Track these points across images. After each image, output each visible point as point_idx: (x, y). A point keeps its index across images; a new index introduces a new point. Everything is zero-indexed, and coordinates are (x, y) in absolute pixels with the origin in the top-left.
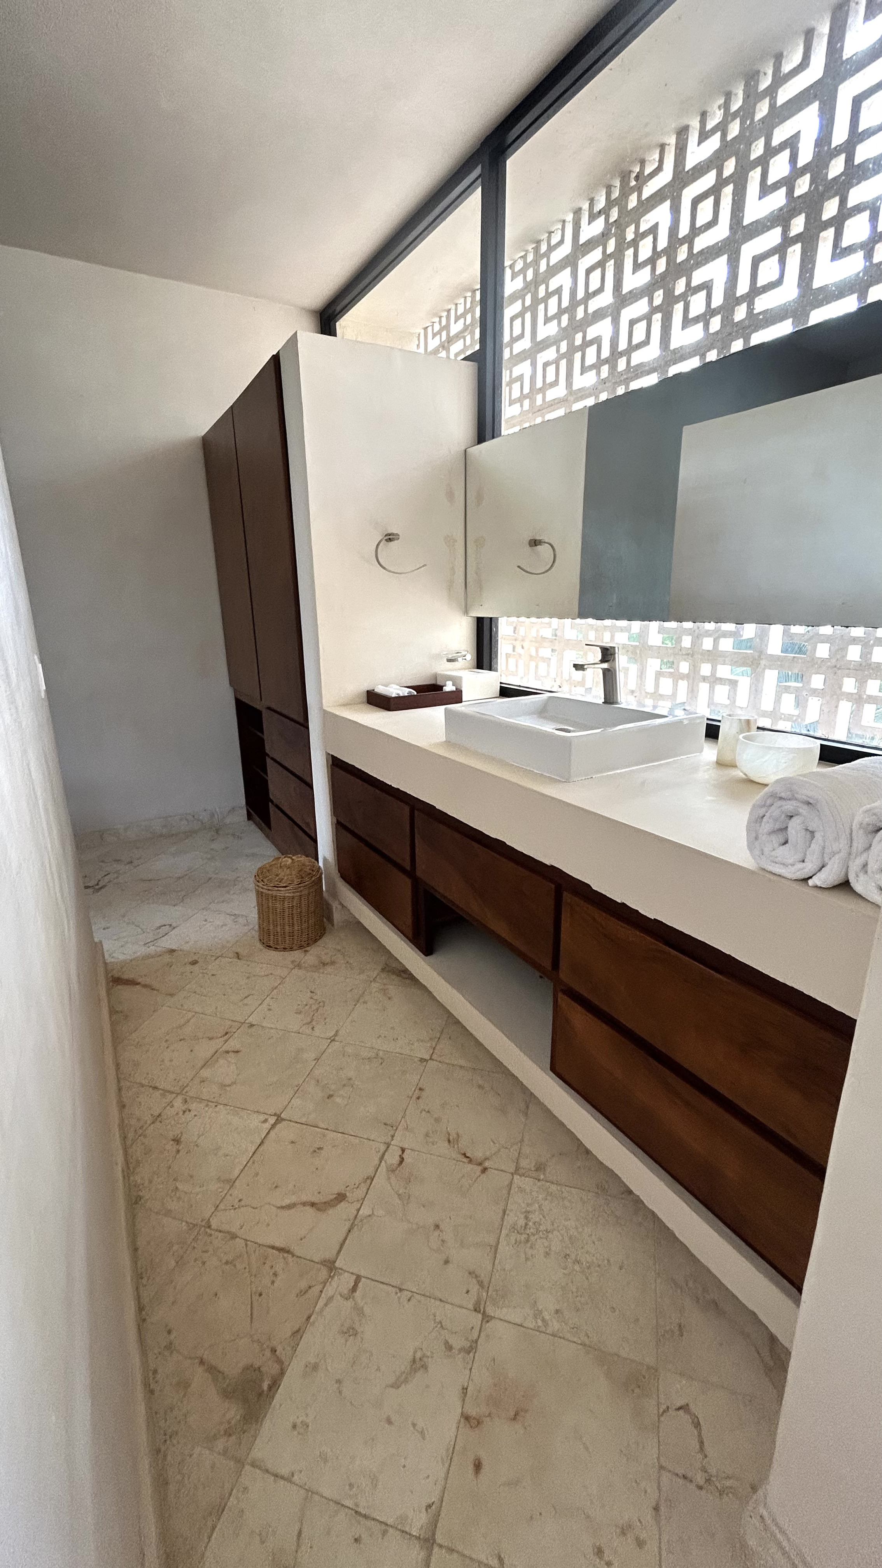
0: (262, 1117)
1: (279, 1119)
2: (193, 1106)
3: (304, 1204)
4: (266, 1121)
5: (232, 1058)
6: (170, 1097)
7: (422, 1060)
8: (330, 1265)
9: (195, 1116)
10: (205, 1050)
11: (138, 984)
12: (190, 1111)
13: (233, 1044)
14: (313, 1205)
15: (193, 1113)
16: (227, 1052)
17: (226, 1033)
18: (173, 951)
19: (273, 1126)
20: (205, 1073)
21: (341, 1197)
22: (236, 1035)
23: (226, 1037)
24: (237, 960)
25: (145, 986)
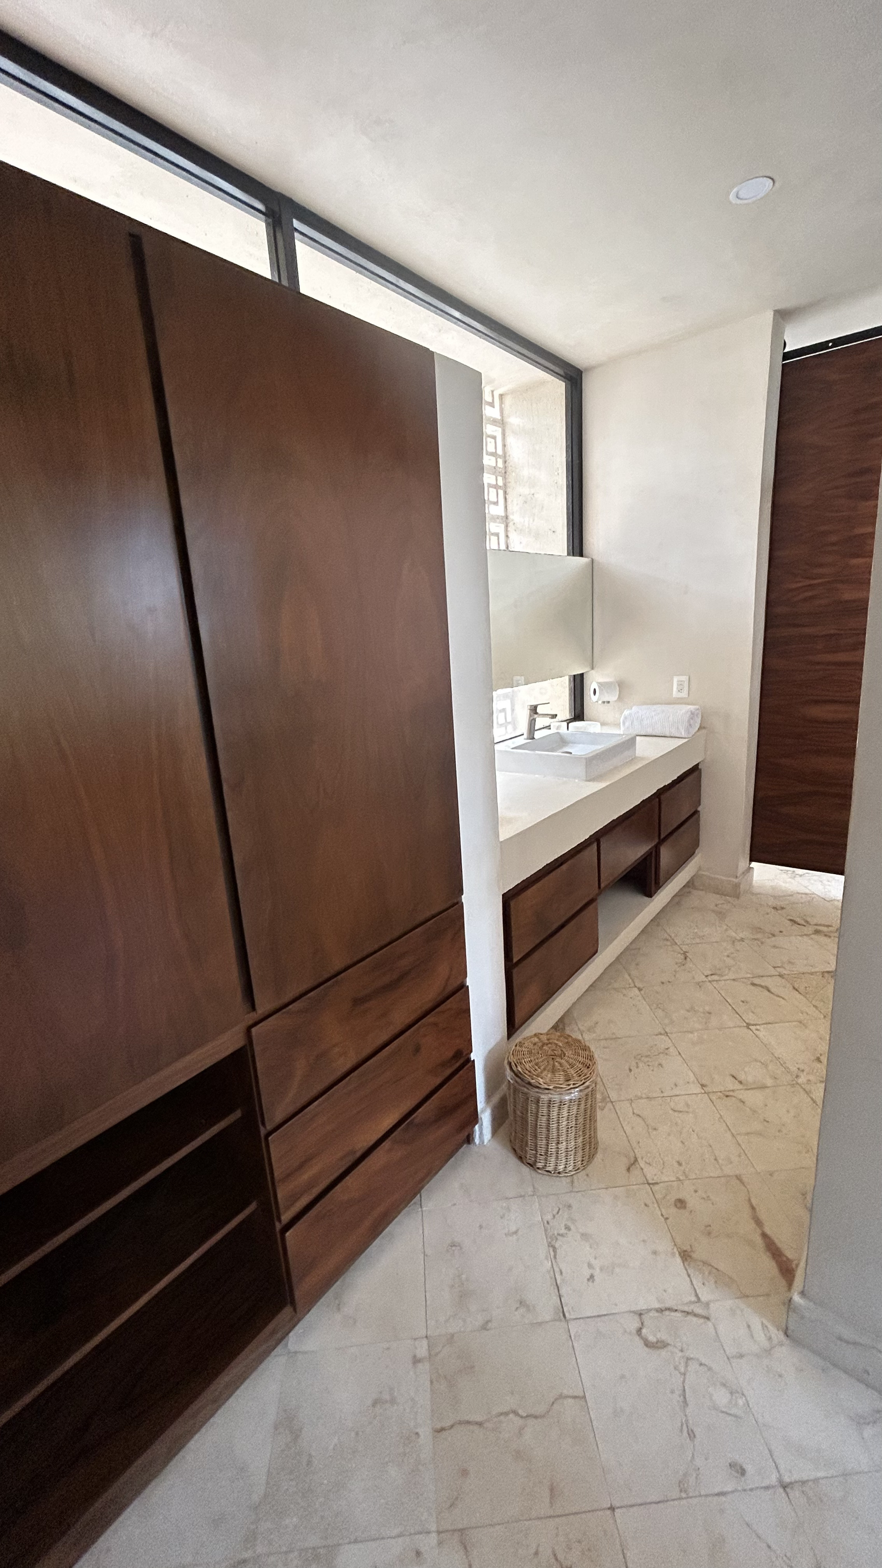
0: (757, 1033)
1: (748, 1026)
2: (794, 1069)
3: (772, 993)
4: (757, 1030)
5: (742, 1077)
6: (808, 1088)
7: (640, 989)
8: (781, 976)
9: (797, 1063)
10: (754, 1098)
11: (764, 1235)
12: (799, 1069)
13: (731, 1084)
14: (769, 991)
15: (797, 1066)
16: (741, 1082)
17: (727, 1096)
18: (686, 1256)
19: (755, 1025)
20: (769, 1082)
21: (753, 984)
22: (722, 1089)
23: (731, 1093)
24: (639, 1160)
25: (758, 1222)
